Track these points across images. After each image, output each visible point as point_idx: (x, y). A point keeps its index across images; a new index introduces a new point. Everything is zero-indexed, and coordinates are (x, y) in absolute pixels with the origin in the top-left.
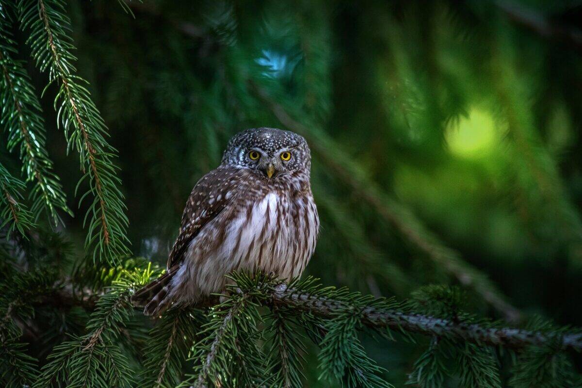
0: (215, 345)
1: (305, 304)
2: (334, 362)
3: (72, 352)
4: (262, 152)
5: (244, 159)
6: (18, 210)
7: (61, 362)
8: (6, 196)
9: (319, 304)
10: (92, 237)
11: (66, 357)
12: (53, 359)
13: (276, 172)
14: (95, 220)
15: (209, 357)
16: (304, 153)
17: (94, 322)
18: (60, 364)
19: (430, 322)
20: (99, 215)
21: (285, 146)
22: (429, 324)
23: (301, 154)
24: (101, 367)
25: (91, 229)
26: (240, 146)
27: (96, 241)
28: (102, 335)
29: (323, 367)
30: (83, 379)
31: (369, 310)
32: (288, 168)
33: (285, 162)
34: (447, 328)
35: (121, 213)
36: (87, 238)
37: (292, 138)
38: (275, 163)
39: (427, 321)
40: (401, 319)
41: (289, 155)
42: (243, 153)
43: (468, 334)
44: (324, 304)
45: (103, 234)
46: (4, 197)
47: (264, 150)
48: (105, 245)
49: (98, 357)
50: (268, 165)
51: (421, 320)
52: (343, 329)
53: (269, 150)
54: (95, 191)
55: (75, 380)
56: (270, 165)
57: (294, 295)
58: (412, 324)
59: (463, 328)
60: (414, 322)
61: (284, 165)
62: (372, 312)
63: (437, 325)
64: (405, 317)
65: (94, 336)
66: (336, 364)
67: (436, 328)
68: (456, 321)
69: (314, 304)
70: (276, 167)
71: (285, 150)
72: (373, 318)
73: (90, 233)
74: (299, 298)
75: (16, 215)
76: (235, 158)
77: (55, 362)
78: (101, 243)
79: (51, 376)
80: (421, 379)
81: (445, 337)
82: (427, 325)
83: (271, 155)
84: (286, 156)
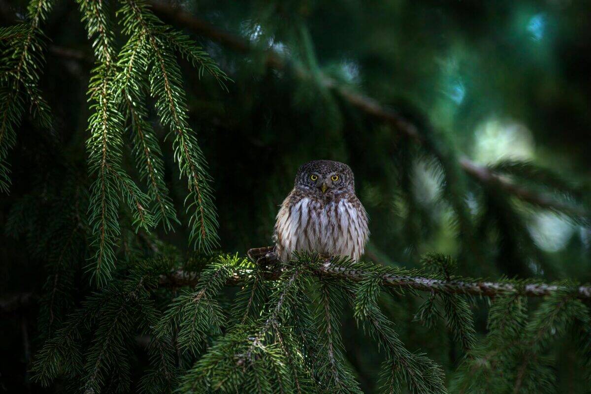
0: (283, 296)
1: (343, 273)
2: (364, 305)
3: (185, 303)
4: (319, 175)
5: (307, 180)
6: (144, 214)
7: (178, 309)
8: (136, 204)
9: (353, 273)
10: (194, 233)
11: (181, 306)
12: (173, 307)
13: (328, 188)
14: (197, 222)
15: (279, 303)
16: (348, 176)
17: (201, 285)
18: (176, 310)
19: (430, 282)
20: (200, 219)
21: (334, 171)
22: (429, 283)
23: (346, 177)
24: (204, 312)
25: (194, 228)
26: (305, 171)
27: (197, 236)
28: (205, 292)
29: (357, 308)
30: (193, 319)
31: (388, 275)
32: (336, 185)
33: (334, 182)
34: (442, 285)
35: (214, 220)
36: (191, 234)
37: (340, 166)
38: (327, 182)
39: (428, 281)
40: (410, 280)
41: (337, 177)
42: (307, 176)
43: (457, 287)
44: (356, 273)
45: (202, 231)
46: (136, 205)
47: (320, 173)
48: (202, 239)
49: (202, 305)
50: (322, 184)
51: (424, 280)
52: (371, 285)
53: (323, 173)
54: (198, 203)
55: (187, 319)
56: (324, 184)
57: (336, 268)
58: (417, 283)
59: (454, 284)
60: (419, 282)
61: (333, 184)
62: (390, 277)
63: (435, 283)
64: (413, 279)
65: (200, 293)
66: (366, 306)
67: (434, 285)
68: (448, 280)
69: (349, 273)
70: (328, 185)
71: (334, 173)
72: (391, 280)
73: (193, 231)
74: (339, 270)
75: (143, 217)
76: (301, 180)
77: (174, 308)
78: (200, 237)
79: (170, 318)
80: (423, 317)
81: (441, 290)
82: (427, 283)
83: (324, 178)
84: (335, 178)
